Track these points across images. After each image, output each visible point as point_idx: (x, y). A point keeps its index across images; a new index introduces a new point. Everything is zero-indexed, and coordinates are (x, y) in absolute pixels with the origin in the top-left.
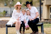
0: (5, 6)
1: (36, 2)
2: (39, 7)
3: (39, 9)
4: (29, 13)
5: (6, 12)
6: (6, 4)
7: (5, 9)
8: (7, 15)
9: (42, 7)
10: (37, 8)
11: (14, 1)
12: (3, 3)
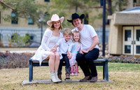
0: (29, 24)
1: (95, 17)
2: (102, 30)
3: (101, 34)
5: (32, 38)
6: (31, 21)
7: (29, 31)
8: (33, 44)
9: (107, 29)
10: (97, 32)
11: (49, 15)
12: (25, 17)
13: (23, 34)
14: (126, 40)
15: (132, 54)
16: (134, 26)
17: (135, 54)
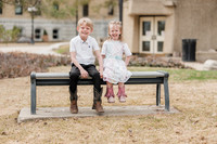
0: (17, 14)
1: (101, 6)
4: (119, 33)
5: (21, 31)
6: (19, 10)
7: (16, 22)
8: (22, 39)
13: (9, 27)
14: (144, 34)
15: (151, 51)
16: (154, 16)
17: (156, 52)
